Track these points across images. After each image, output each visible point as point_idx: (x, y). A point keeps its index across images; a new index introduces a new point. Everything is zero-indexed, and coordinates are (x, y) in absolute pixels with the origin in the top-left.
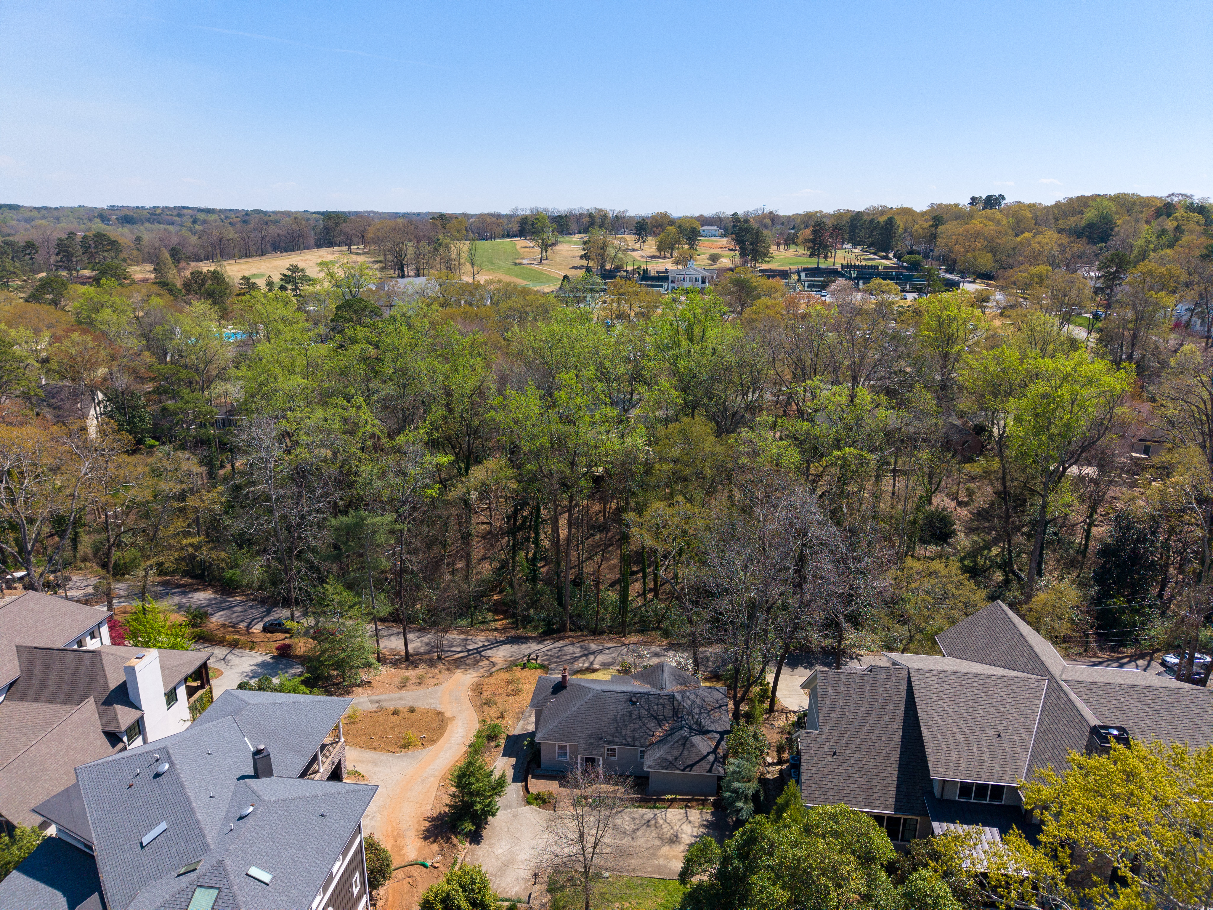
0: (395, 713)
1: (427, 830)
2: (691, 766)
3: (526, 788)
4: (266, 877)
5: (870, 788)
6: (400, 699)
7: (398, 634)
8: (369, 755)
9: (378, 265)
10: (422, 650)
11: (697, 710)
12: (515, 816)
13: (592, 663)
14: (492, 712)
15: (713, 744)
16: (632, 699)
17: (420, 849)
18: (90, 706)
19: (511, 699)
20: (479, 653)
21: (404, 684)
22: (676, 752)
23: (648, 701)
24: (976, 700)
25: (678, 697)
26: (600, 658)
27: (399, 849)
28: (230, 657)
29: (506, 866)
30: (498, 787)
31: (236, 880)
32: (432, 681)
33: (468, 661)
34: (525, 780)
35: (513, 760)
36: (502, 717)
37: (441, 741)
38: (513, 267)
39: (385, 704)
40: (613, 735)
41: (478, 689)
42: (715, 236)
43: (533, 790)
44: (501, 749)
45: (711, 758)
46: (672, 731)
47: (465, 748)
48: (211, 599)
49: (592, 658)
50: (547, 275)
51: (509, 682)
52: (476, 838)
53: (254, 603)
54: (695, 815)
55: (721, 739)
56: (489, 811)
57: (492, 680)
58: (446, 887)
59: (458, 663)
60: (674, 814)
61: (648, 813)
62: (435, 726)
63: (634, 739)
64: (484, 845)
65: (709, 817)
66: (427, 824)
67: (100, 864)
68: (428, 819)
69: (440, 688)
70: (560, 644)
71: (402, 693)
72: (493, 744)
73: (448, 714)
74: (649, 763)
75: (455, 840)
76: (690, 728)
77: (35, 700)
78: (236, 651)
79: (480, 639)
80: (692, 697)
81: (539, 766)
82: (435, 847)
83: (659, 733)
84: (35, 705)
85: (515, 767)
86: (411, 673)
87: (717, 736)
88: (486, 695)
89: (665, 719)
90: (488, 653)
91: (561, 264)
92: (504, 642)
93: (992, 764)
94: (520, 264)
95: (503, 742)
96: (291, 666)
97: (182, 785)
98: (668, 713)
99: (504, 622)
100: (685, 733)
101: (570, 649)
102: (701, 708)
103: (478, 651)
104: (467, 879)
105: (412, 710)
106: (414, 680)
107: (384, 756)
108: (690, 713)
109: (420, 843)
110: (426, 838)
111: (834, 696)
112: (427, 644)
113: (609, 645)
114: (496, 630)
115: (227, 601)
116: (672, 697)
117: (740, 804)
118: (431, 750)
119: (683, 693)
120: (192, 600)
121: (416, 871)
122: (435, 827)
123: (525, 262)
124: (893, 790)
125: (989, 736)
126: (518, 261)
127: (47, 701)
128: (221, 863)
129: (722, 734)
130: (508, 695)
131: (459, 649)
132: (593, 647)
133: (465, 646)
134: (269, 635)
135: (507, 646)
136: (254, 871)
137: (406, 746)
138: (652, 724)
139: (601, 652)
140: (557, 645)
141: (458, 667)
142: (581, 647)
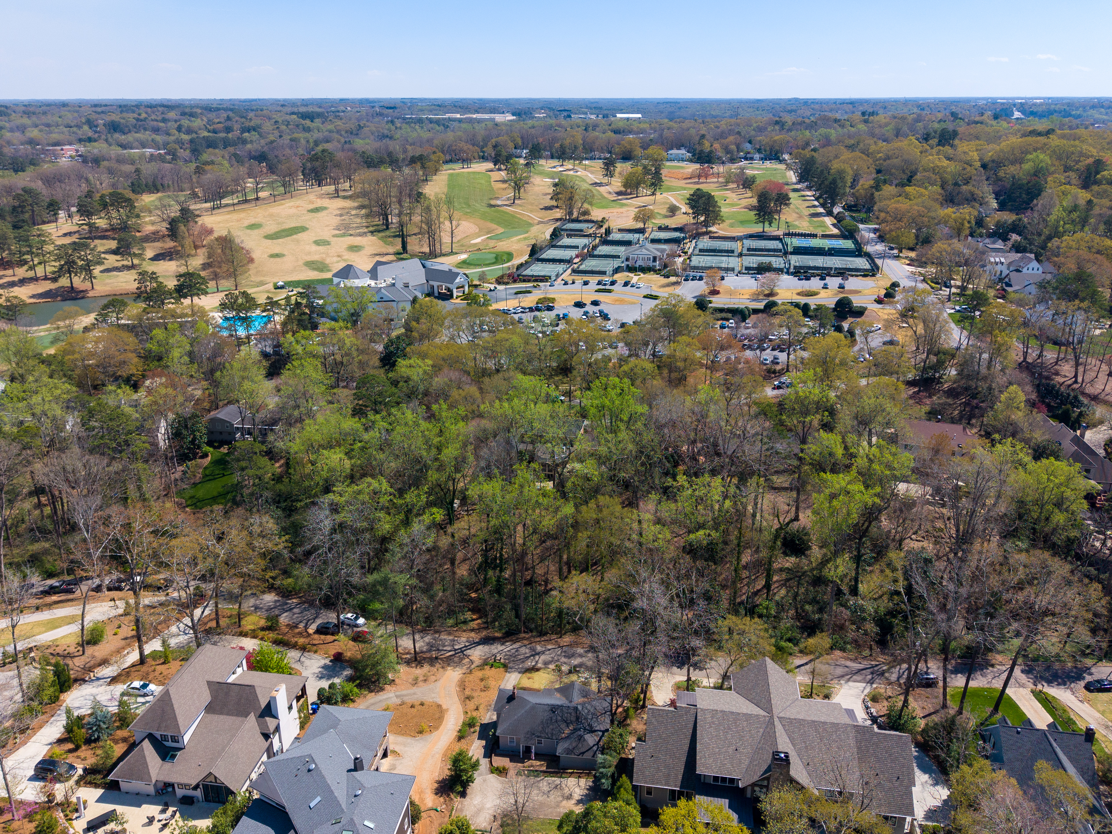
0: (412, 706)
1: (437, 789)
2: (583, 753)
3: (491, 762)
4: (372, 826)
5: (669, 775)
6: (414, 694)
7: (407, 634)
8: (401, 739)
9: (363, 212)
10: (425, 649)
11: (590, 717)
12: (484, 781)
13: (537, 662)
14: (471, 705)
15: (597, 739)
16: (553, 709)
17: (434, 800)
18: (252, 718)
19: (483, 694)
20: (462, 652)
21: (415, 682)
22: (574, 745)
23: (562, 710)
24: (729, 728)
25: (580, 708)
26: (543, 657)
27: (422, 800)
28: (303, 659)
29: (479, 811)
30: (475, 766)
31: (360, 828)
32: (433, 678)
33: (456, 659)
34: (490, 757)
35: (484, 743)
36: (477, 709)
37: (441, 728)
38: (488, 210)
39: (406, 699)
40: (541, 732)
41: (462, 685)
42: (683, 160)
43: (495, 764)
44: (476, 735)
45: (595, 748)
46: (575, 730)
47: (456, 733)
48: (276, 601)
49: (537, 657)
50: (520, 219)
51: (482, 680)
52: (463, 794)
53: (306, 605)
54: (583, 781)
55: (603, 735)
56: (470, 780)
57: (471, 677)
58: (450, 827)
59: (449, 661)
60: (572, 781)
61: (557, 780)
62: (437, 716)
63: (552, 734)
64: (468, 798)
65: (591, 784)
66: (436, 785)
67: (291, 816)
68: (438, 782)
69: (439, 684)
70: (517, 645)
71: (415, 689)
72: (472, 730)
73: (444, 707)
74: (560, 750)
75: (452, 796)
76: (585, 729)
77: (221, 713)
78: (306, 654)
79: (463, 640)
80: (589, 707)
81: (498, 747)
82: (442, 799)
83: (567, 731)
84: (222, 717)
85: (485, 747)
86: (418, 672)
87: (600, 733)
88: (467, 692)
89: (571, 722)
90: (468, 652)
91: (532, 204)
92: (478, 644)
93: (729, 766)
94: (494, 206)
95: (477, 729)
96: (344, 669)
97: (323, 777)
98: (573, 719)
99: (479, 621)
100: (581, 732)
101: (523, 650)
102: (593, 714)
103: (462, 651)
104: (460, 824)
105: (422, 704)
106: (421, 678)
107: (409, 740)
108: (586, 719)
109: (433, 797)
110: (436, 794)
111: (655, 723)
112: (428, 644)
113: (550, 647)
114: (473, 630)
115: (287, 604)
116: (576, 709)
117: (603, 781)
118: (435, 734)
119: (583, 704)
120: (264, 602)
121: (432, 813)
122: (441, 787)
123: (499, 202)
124: (680, 777)
125: (731, 750)
126: (493, 202)
127: (228, 714)
128: (352, 819)
129: (604, 732)
130: (481, 691)
131: (449, 648)
132: (539, 648)
133: (453, 645)
134: (323, 637)
135: (480, 647)
136: (366, 823)
137: (421, 732)
138: (563, 726)
139: (543, 653)
140: (514, 646)
141: (449, 665)
142: (531, 648)
